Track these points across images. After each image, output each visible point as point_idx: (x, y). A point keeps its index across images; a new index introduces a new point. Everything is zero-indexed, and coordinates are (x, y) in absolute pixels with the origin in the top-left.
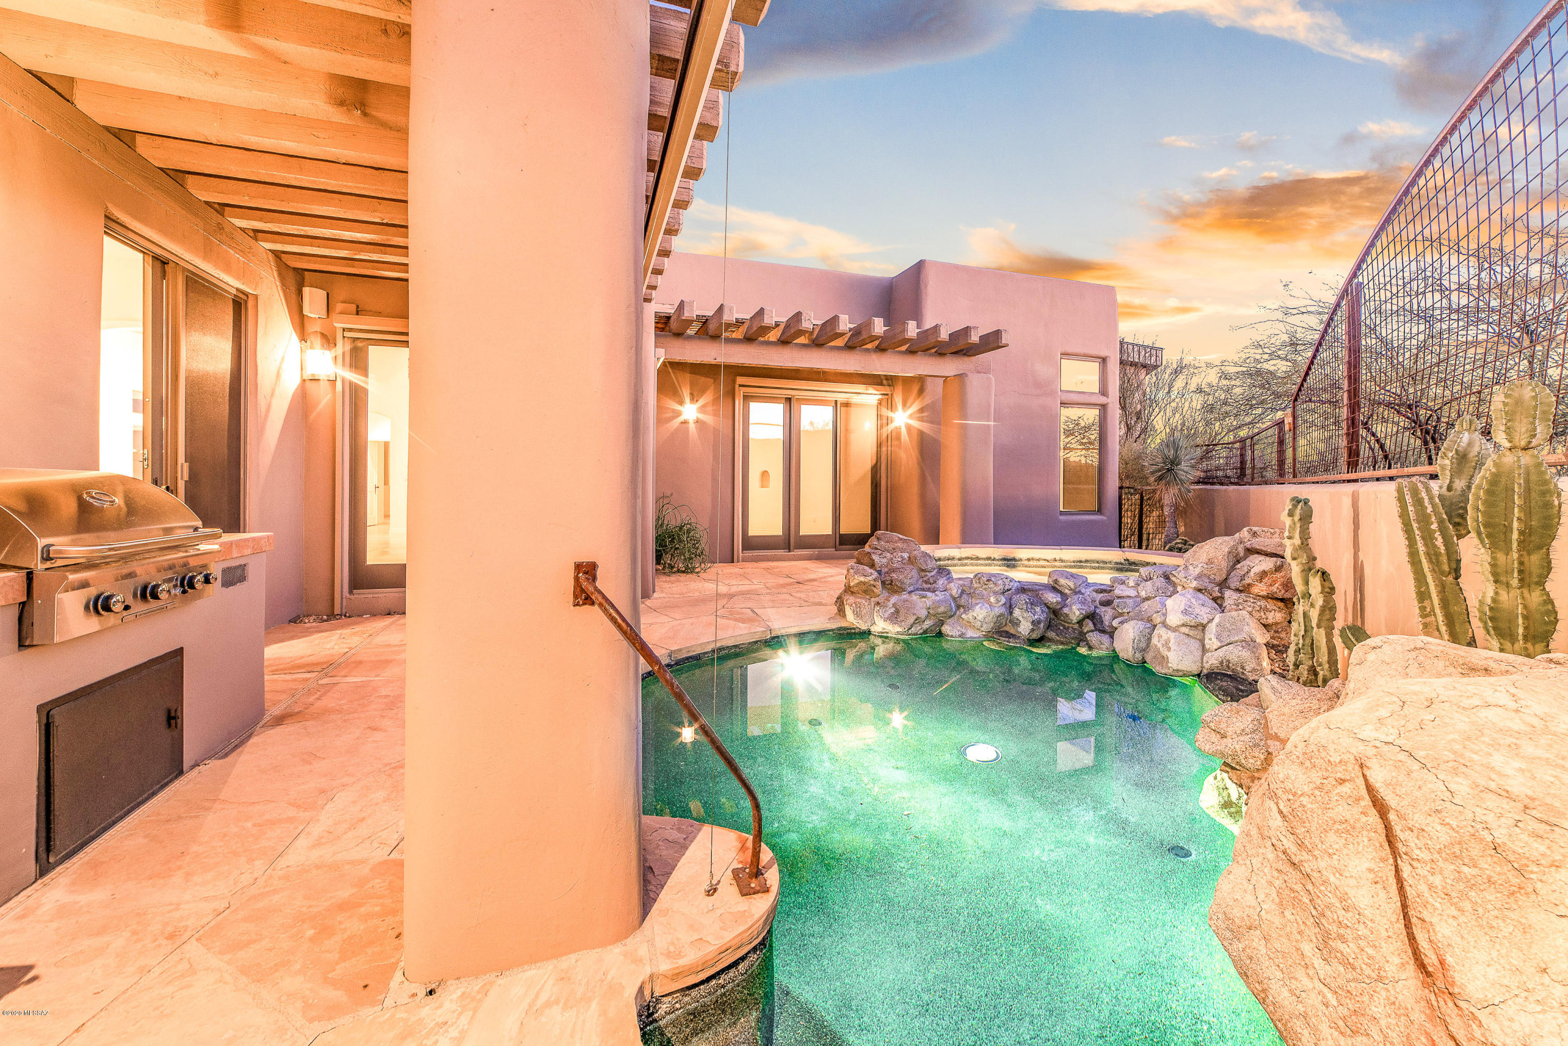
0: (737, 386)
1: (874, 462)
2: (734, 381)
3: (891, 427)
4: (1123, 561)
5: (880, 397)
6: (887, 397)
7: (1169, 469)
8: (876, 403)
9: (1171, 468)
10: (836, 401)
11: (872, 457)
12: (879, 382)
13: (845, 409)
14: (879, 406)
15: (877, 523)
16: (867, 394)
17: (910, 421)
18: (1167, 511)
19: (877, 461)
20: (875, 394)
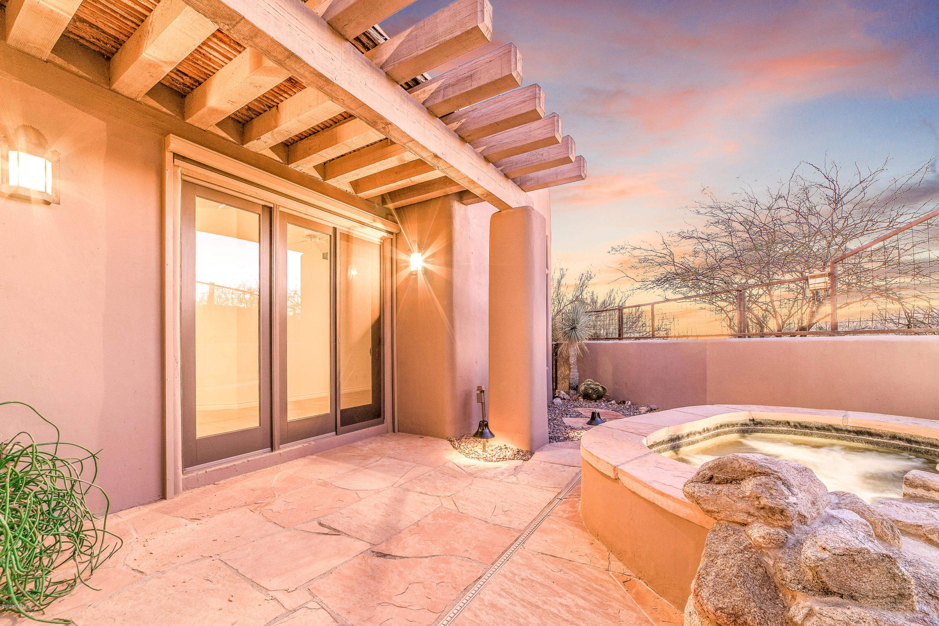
0: (169, 156)
1: (377, 315)
2: (162, 146)
3: (403, 274)
4: (748, 422)
5: (385, 234)
6: (391, 236)
7: (572, 329)
8: (378, 241)
9: (574, 328)
10: (335, 229)
11: (373, 311)
12: (384, 215)
13: (344, 243)
14: (382, 247)
15: (380, 391)
16: (372, 227)
17: (430, 267)
18: (573, 360)
19: (380, 316)
20: (380, 230)
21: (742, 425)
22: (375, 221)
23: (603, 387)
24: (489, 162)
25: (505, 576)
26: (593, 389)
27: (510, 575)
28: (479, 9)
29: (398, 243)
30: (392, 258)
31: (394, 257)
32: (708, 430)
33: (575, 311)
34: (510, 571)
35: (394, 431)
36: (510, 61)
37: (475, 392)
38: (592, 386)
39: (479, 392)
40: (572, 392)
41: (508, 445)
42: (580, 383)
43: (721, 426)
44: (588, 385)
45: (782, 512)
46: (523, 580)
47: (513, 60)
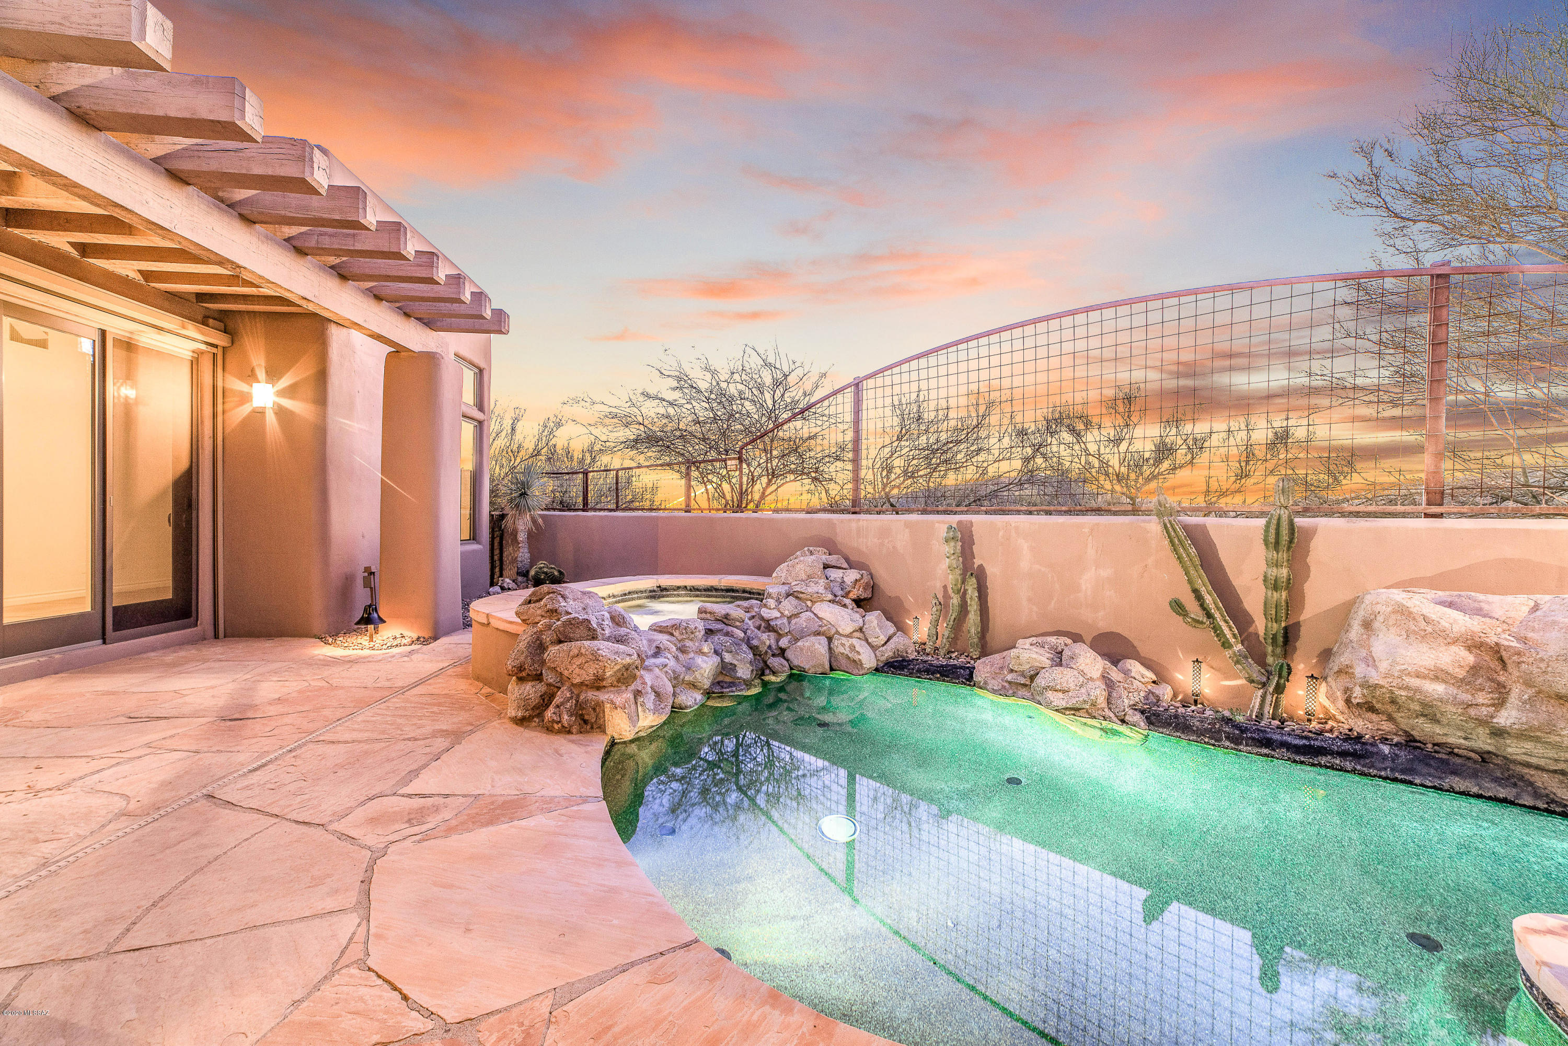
1: (184, 464)
3: (236, 411)
4: (656, 589)
6: (214, 350)
7: (521, 495)
8: (188, 355)
9: (524, 495)
10: (103, 333)
11: (176, 459)
12: (200, 318)
13: (122, 353)
14: (195, 363)
15: (189, 579)
16: (178, 335)
17: (287, 403)
18: (522, 537)
19: (191, 466)
20: (194, 340)
21: (651, 591)
22: (184, 327)
23: (559, 571)
24: (382, 300)
26: (546, 573)
28: (361, 206)
29: (228, 361)
30: (214, 387)
31: (220, 384)
32: (614, 596)
33: (528, 471)
35: (216, 636)
36: (399, 239)
37: (360, 575)
38: (545, 570)
39: (366, 574)
40: (520, 579)
41: (406, 633)
42: (531, 567)
43: (630, 593)
44: (540, 568)
45: (556, 611)
47: (402, 239)
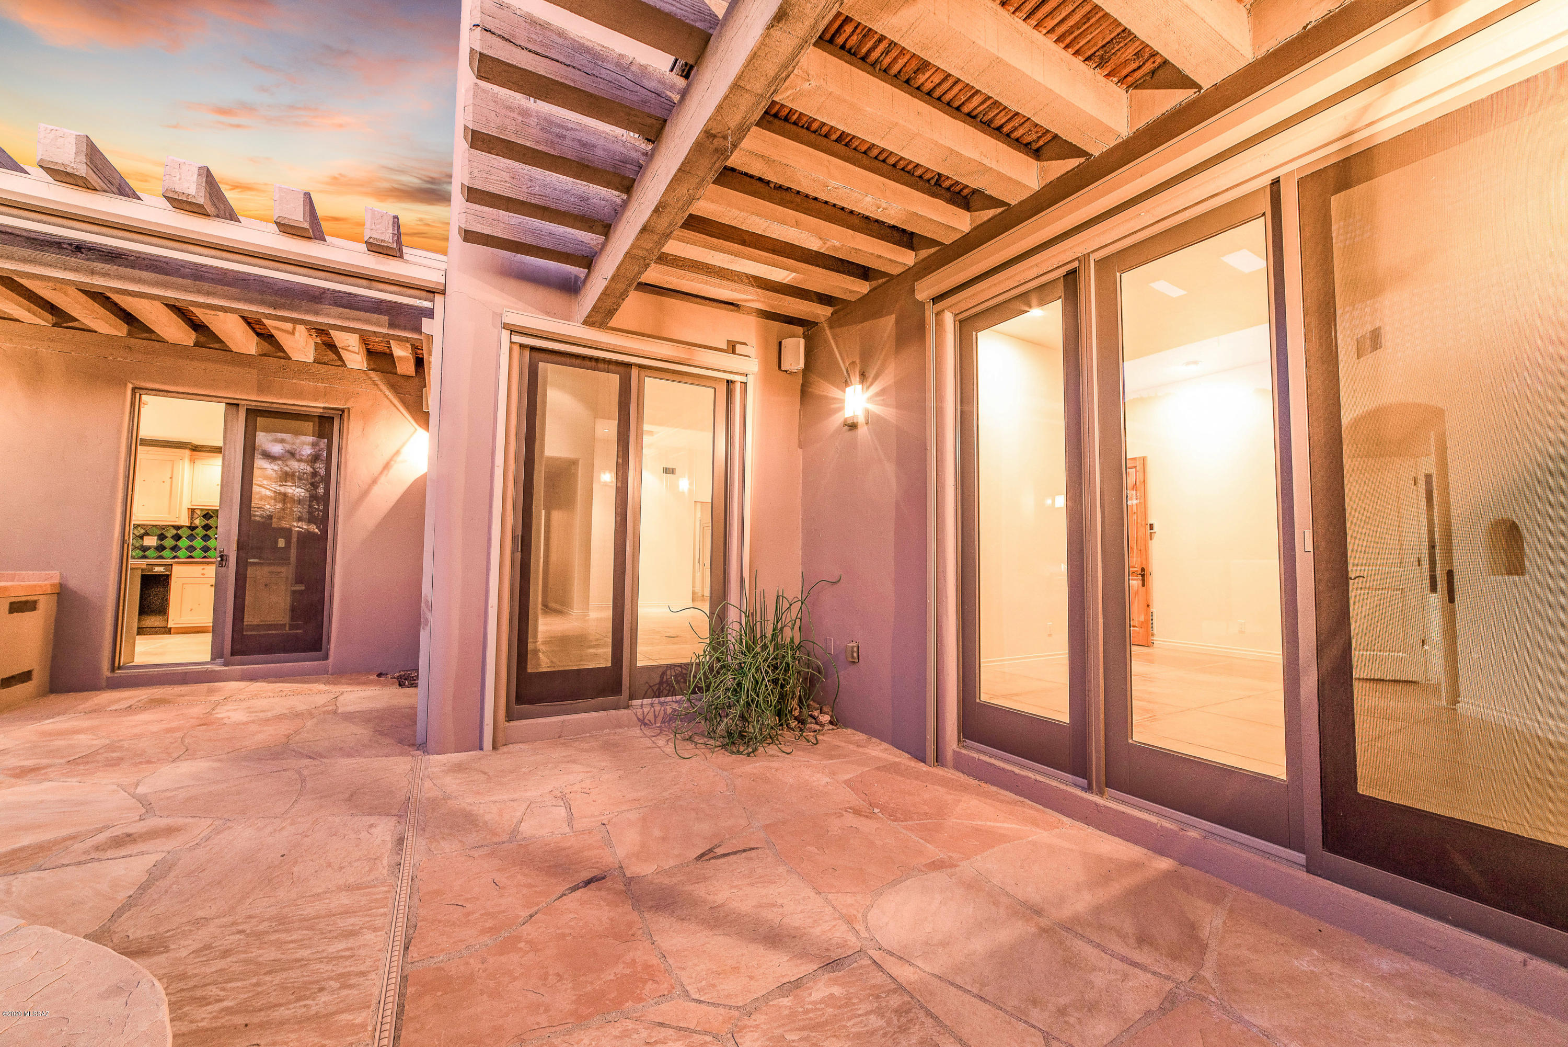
0: (928, 305)
25: (363, 974)
27: (353, 981)
34: (359, 985)
46: (321, 989)
